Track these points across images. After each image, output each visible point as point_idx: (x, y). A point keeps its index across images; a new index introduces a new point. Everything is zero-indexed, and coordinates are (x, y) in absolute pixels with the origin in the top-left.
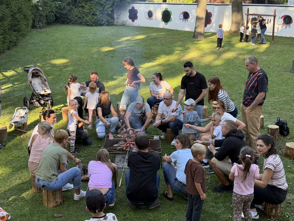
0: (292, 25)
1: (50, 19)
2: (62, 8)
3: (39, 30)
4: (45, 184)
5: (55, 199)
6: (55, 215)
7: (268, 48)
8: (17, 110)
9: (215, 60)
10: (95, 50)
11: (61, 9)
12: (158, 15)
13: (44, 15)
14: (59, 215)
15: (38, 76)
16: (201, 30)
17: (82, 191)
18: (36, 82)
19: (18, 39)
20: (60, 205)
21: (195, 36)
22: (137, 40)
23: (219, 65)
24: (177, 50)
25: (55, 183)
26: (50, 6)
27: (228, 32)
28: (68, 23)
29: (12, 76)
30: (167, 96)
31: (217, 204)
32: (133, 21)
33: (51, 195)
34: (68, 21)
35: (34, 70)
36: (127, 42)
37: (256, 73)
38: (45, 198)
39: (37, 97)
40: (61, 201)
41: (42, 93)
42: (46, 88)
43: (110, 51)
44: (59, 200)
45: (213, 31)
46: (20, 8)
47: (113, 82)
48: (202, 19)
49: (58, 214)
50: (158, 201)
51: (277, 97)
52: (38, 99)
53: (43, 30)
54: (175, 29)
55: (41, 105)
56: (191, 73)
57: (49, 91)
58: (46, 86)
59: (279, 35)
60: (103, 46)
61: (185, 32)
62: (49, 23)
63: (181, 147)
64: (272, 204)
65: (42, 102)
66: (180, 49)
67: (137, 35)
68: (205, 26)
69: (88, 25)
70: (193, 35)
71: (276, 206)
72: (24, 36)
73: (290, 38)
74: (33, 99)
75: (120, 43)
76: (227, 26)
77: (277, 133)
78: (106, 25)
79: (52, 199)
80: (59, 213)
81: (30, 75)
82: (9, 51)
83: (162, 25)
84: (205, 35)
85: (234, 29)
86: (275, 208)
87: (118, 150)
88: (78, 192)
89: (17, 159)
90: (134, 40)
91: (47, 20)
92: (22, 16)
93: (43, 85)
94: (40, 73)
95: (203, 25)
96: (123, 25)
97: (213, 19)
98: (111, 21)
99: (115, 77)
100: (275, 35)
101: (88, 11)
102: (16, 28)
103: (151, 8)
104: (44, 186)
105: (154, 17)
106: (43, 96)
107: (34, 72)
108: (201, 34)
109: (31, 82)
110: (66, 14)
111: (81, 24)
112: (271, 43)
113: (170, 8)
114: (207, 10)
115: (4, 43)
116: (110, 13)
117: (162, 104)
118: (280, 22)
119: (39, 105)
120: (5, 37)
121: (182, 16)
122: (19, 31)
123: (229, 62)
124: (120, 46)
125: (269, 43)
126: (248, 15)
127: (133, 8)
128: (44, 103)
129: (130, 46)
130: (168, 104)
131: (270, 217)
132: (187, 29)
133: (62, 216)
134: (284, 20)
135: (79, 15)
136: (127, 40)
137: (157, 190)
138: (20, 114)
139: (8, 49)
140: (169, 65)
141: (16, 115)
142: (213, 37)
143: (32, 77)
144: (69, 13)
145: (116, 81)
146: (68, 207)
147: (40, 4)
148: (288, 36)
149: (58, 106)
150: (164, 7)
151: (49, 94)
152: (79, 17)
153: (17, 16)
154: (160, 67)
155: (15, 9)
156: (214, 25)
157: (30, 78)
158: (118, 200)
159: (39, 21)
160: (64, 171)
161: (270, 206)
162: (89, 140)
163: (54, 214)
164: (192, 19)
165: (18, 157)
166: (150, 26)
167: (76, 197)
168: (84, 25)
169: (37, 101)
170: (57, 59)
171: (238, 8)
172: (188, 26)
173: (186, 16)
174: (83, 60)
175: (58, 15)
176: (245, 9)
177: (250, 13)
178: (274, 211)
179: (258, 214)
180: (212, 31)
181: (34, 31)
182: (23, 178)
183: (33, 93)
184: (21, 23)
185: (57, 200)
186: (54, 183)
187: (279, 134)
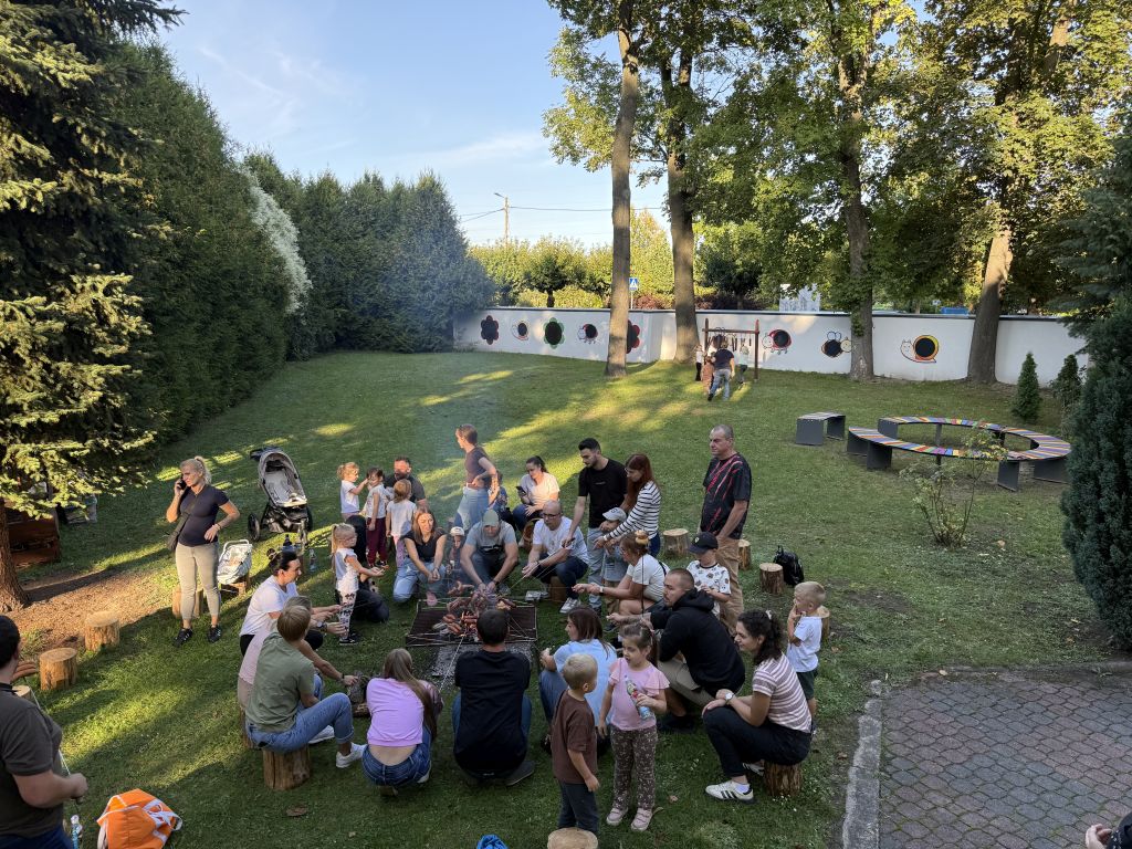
0: (790, 348)
1: (326, 342)
2: (350, 319)
3: (302, 364)
4: (266, 739)
5: (291, 769)
6: (290, 813)
7: (748, 393)
8: (228, 546)
9: (647, 419)
10: (411, 402)
11: (347, 322)
12: (538, 331)
13: (313, 333)
14: (299, 811)
15: (279, 469)
16: (619, 359)
17: (355, 746)
18: (276, 481)
19: (253, 385)
20: (304, 782)
21: (608, 370)
22: (496, 380)
23: (657, 430)
24: (575, 400)
25: (290, 735)
26: (325, 317)
27: (671, 362)
28: (361, 349)
29: (232, 465)
30: (550, 508)
31: (662, 763)
32: (490, 342)
33: (281, 760)
34: (363, 343)
35: (270, 456)
36: (476, 385)
37: (727, 460)
38: (267, 766)
39: (276, 513)
40: (305, 772)
41: (288, 504)
42: (295, 494)
43: (440, 404)
44: (300, 772)
45: (643, 361)
46: (258, 325)
47: (444, 470)
48: (621, 339)
49: (297, 810)
50: (528, 763)
51: (773, 497)
52: (278, 517)
53: (308, 363)
54: (571, 357)
55: (286, 529)
56: (595, 463)
57: (302, 500)
58: (296, 488)
59: (766, 368)
60: (427, 395)
61: (591, 361)
62: (323, 350)
63: (575, 637)
64: (781, 764)
65: (288, 524)
66: (579, 397)
67: (496, 370)
68: (628, 351)
69: (401, 351)
70: (604, 368)
71: (789, 768)
72: (267, 377)
73: (787, 373)
74: (269, 518)
75: (460, 388)
76: (668, 350)
77: (780, 580)
78: (437, 351)
79: (283, 771)
80: (298, 806)
81: (262, 466)
82: (232, 410)
83: (546, 349)
84: (628, 369)
85: (682, 356)
86: (786, 772)
87: (442, 638)
88: (346, 749)
89: (220, 662)
90: (491, 381)
91: (319, 342)
92: (263, 339)
93: (292, 488)
94: (285, 462)
95: (623, 352)
96: (471, 350)
97: (642, 338)
98: (446, 342)
99: (448, 460)
100: (760, 366)
101: (401, 325)
102: (250, 363)
103: (524, 317)
104: (262, 744)
105: (529, 335)
106: (289, 510)
107: (272, 459)
108: (619, 367)
109: (264, 482)
110: (357, 332)
111: (387, 349)
112: (753, 382)
113: (560, 318)
114: (629, 322)
115: (223, 393)
116: (444, 327)
117: (540, 524)
118: (767, 342)
119: (280, 530)
120: (226, 382)
121: (584, 332)
122: (256, 368)
123: (674, 423)
124: (461, 394)
125: (749, 383)
126: (707, 331)
127: (489, 318)
128: (292, 526)
129: (483, 393)
130: (553, 526)
131: (777, 794)
132: (593, 357)
133: (305, 815)
134: (775, 339)
135: (384, 334)
136: (476, 381)
137: (524, 738)
138: (234, 555)
139: (232, 406)
140: (558, 430)
141: (225, 558)
142: (643, 372)
143: (268, 470)
144: (363, 330)
145: (450, 469)
146: (321, 787)
147: (302, 314)
148: (784, 369)
149: (324, 530)
150: (549, 316)
151: (302, 506)
152: (383, 337)
153: (251, 340)
154: (541, 436)
155: (247, 326)
156: (645, 349)
157: (262, 473)
158: (437, 764)
159: (302, 346)
160: (313, 704)
161: (775, 769)
162: (383, 610)
163: (286, 809)
164: (602, 339)
165: (221, 658)
166: (522, 352)
167: (342, 761)
168: (394, 351)
169: (276, 521)
170: (331, 423)
171: (687, 317)
172: (595, 352)
173: (591, 332)
174: (386, 424)
175: (341, 334)
176: (701, 320)
177: (710, 327)
178: (785, 779)
179: (750, 788)
180: (641, 359)
181: (291, 367)
182: (225, 713)
183: (268, 505)
184: (260, 353)
185: (295, 773)
186: (288, 735)
187: (782, 581)
